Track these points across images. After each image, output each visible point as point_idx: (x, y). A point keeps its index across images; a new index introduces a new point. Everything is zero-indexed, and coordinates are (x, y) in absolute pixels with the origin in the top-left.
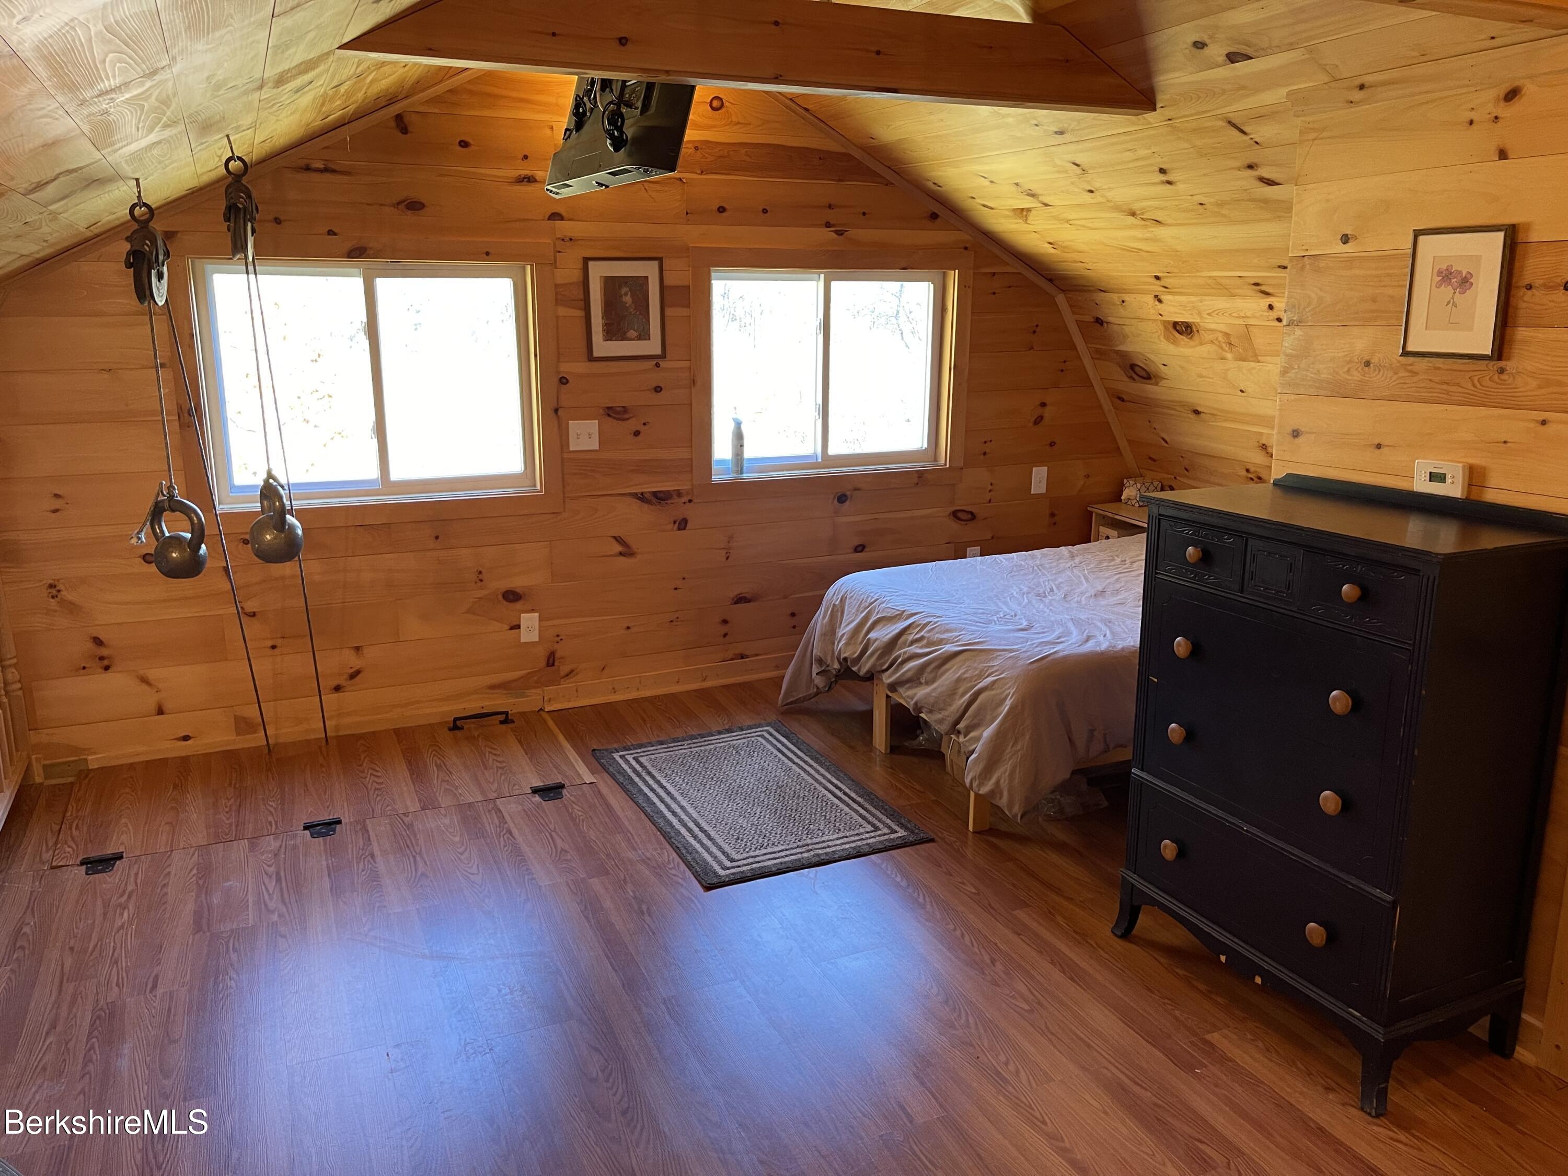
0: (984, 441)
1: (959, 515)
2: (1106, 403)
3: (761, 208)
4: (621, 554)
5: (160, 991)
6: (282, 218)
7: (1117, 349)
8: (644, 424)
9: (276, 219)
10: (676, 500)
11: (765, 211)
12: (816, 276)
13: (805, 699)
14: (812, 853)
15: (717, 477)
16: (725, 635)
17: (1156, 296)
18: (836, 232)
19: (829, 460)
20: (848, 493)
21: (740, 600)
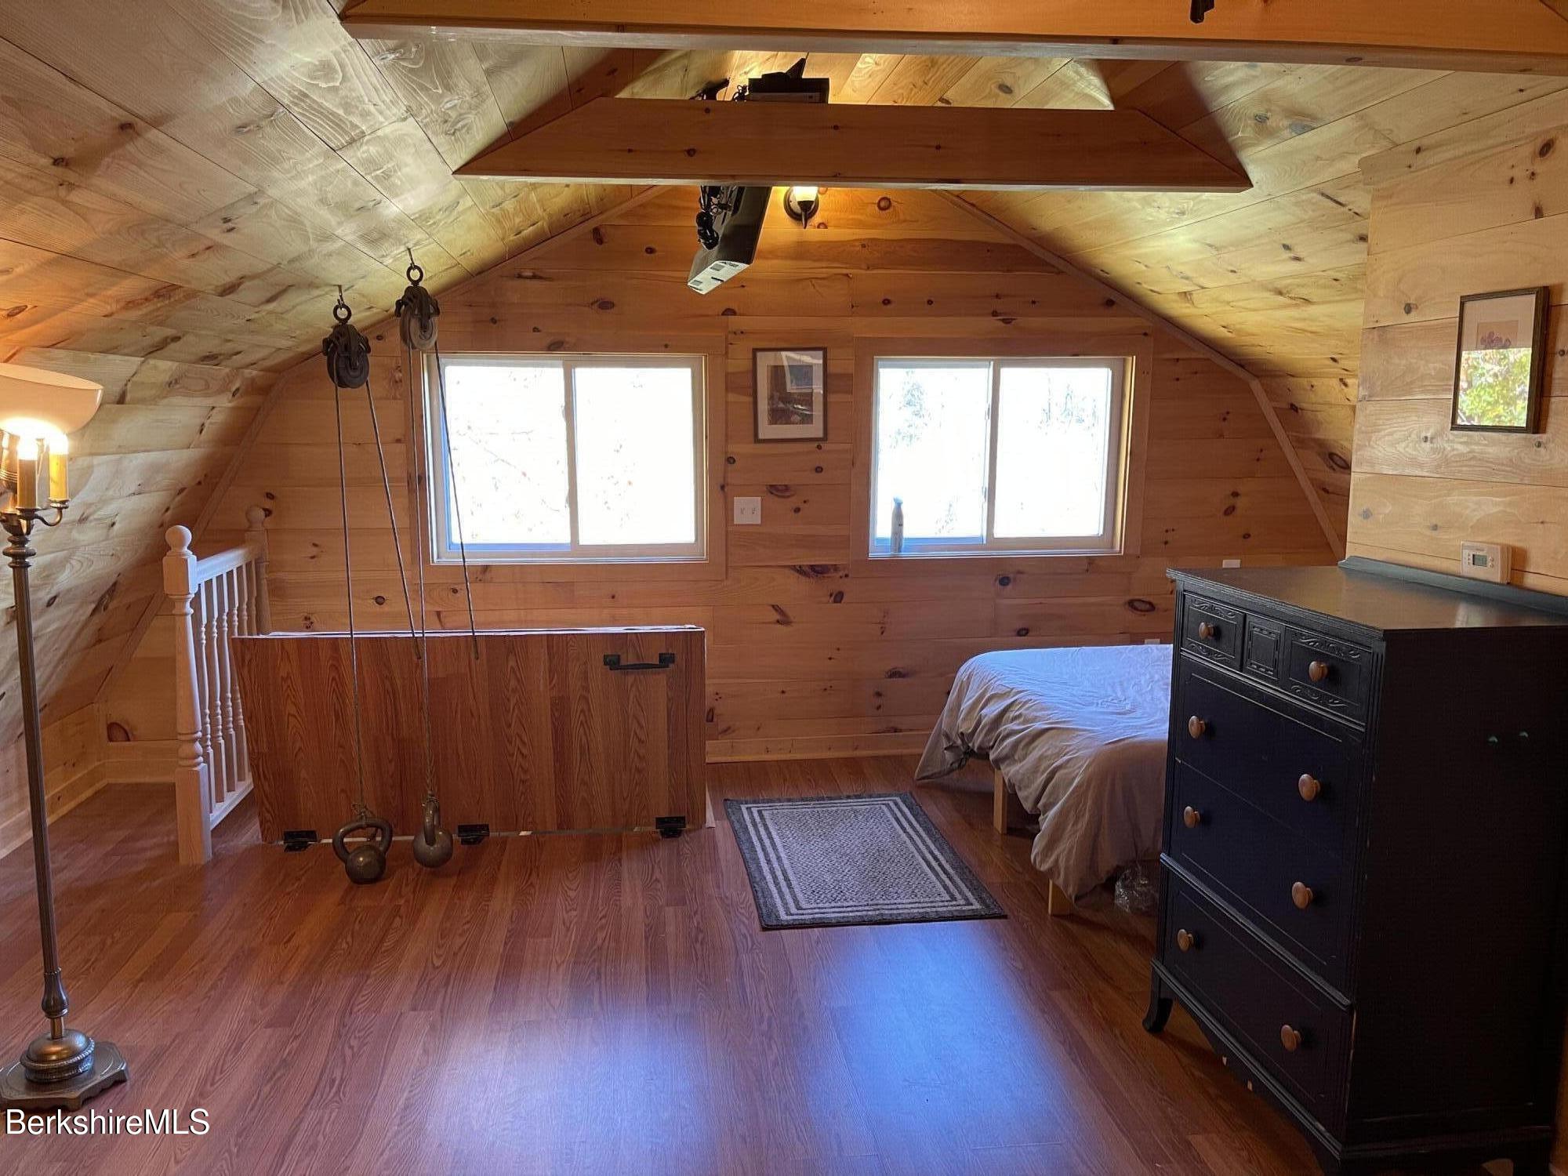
0: (1165, 529)
1: (1136, 604)
2: (1312, 495)
3: (926, 300)
4: (778, 622)
5: (291, 944)
6: (497, 318)
7: (1313, 436)
8: (805, 502)
9: (493, 319)
10: (832, 574)
11: (930, 302)
12: (987, 363)
13: (940, 774)
14: (877, 912)
15: (874, 554)
16: (879, 708)
17: (1341, 380)
18: (1003, 320)
19: (992, 541)
20: (1011, 576)
21: (894, 674)
